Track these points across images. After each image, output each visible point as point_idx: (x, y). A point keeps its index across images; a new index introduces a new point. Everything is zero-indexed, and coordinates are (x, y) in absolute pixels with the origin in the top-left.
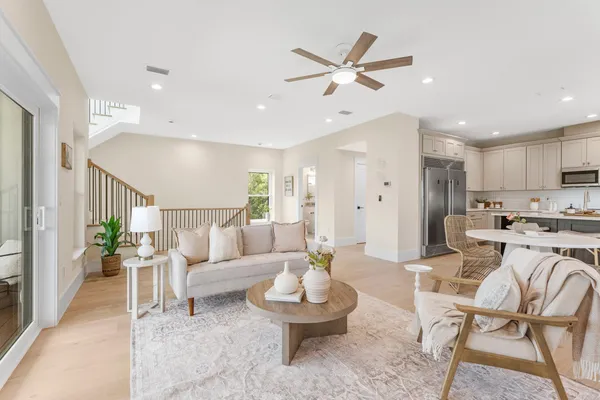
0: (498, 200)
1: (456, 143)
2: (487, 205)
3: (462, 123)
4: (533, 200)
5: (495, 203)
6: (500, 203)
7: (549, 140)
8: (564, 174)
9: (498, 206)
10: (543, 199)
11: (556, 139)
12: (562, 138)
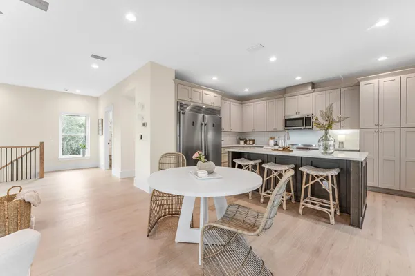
0: (252, 139)
1: (213, 94)
2: (245, 142)
3: (215, 79)
4: (271, 139)
5: (250, 141)
6: (254, 141)
7: (277, 96)
8: (286, 120)
9: (251, 143)
10: (277, 138)
11: (281, 96)
12: (285, 95)
